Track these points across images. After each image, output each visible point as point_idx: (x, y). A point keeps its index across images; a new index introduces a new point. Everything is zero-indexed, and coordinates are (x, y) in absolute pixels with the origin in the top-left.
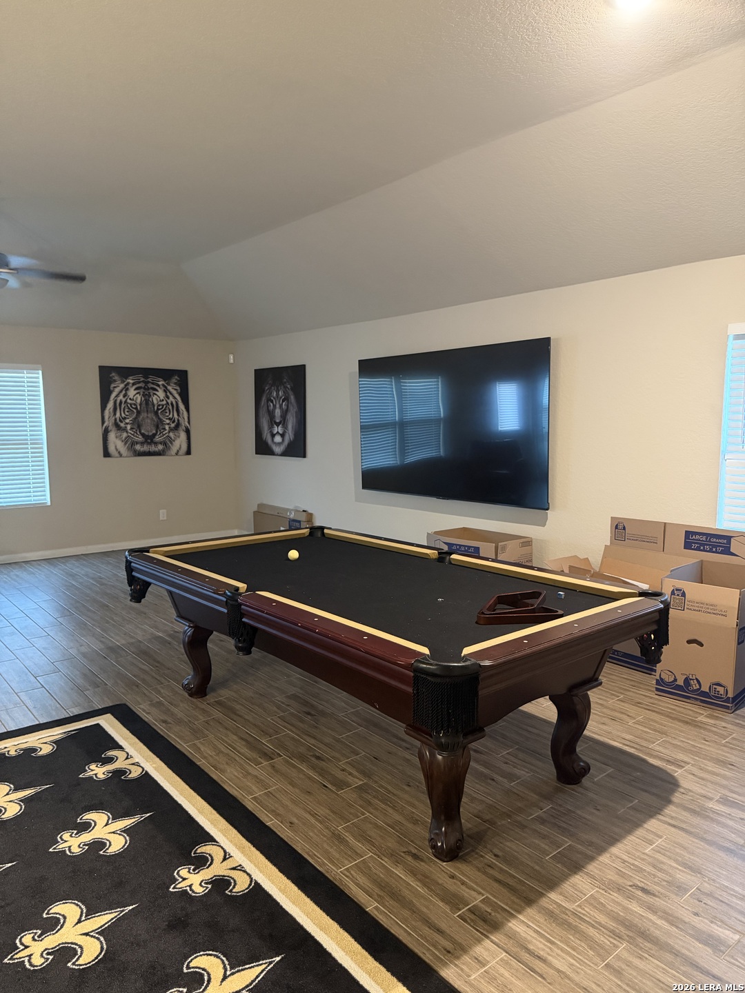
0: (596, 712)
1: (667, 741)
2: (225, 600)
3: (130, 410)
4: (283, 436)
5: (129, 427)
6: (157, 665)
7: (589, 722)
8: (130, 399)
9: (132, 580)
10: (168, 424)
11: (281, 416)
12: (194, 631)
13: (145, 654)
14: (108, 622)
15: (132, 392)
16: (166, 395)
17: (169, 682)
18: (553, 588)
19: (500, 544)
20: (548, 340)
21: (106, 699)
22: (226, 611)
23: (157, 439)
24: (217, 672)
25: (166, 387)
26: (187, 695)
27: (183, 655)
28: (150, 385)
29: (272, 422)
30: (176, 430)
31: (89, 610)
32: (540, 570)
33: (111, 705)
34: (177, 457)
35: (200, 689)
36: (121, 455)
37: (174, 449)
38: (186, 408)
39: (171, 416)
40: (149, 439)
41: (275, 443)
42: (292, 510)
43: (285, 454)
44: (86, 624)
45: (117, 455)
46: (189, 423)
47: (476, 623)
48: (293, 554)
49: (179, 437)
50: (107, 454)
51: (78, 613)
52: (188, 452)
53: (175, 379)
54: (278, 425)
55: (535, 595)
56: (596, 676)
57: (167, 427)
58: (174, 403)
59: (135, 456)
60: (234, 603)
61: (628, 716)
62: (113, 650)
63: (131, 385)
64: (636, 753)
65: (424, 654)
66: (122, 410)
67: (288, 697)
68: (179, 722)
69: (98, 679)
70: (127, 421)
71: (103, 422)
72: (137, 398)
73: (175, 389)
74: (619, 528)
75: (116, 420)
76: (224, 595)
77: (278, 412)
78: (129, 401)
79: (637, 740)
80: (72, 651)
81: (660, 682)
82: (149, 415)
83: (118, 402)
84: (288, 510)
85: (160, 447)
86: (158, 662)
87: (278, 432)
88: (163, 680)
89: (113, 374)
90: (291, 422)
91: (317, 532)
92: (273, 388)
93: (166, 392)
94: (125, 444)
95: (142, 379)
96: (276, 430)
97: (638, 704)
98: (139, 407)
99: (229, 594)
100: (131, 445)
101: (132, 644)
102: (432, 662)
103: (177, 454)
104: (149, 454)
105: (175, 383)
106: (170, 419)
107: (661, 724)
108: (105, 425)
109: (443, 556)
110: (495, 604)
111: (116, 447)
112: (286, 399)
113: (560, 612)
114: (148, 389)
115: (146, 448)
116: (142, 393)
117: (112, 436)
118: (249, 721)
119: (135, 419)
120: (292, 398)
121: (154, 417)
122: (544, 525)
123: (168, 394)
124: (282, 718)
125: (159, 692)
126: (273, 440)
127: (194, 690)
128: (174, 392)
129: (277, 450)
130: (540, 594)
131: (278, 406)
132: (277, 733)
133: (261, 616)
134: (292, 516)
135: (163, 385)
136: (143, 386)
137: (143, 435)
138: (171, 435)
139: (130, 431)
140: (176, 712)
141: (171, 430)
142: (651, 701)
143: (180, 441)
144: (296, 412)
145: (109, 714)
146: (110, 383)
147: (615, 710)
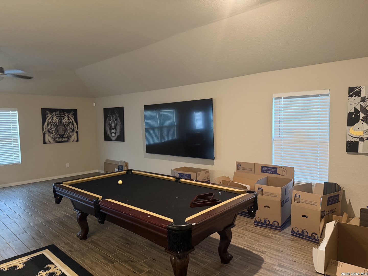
0: (234, 235)
1: (259, 244)
2: (93, 203)
3: (54, 125)
4: (115, 133)
5: (53, 132)
6: (67, 227)
7: (232, 239)
8: (54, 121)
9: (55, 195)
10: (69, 130)
11: (115, 126)
12: (81, 214)
13: (62, 223)
14: (46, 210)
15: (55, 118)
16: (68, 119)
17: (72, 234)
18: (217, 191)
19: (198, 173)
20: (212, 99)
21: (46, 243)
22: (94, 207)
23: (65, 136)
24: (91, 229)
25: (68, 116)
26: (79, 239)
27: (77, 222)
28: (62, 115)
29: (111, 128)
30: (73, 132)
31: (38, 206)
32: (212, 184)
33: (48, 245)
34: (73, 142)
35: (84, 236)
36: (50, 143)
37: (72, 139)
38: (76, 124)
39: (70, 127)
40: (62, 136)
41: (112, 136)
42: (120, 162)
43: (116, 140)
44: (37, 212)
45: (49, 143)
46: (78, 129)
47: (190, 207)
48: (120, 182)
49: (74, 135)
50: (45, 142)
51: (34, 207)
52: (77, 141)
53: (72, 113)
54: (113, 129)
55: (211, 195)
56: (233, 223)
57: (69, 131)
58: (72, 122)
59: (56, 143)
60: (97, 204)
61: (245, 235)
62: (49, 222)
63: (54, 115)
64: (248, 250)
65: (171, 222)
66: (51, 125)
67: (119, 237)
68: (76, 250)
69: (42, 235)
70: (53, 129)
71: (43, 130)
72: (57, 120)
73: (72, 117)
74: (239, 166)
75: (48, 129)
76: (93, 201)
77: (113, 125)
78: (53, 122)
79: (249, 244)
80: (32, 224)
81: (256, 222)
82: (62, 127)
83: (49, 122)
84: (118, 162)
85: (66, 139)
86: (67, 226)
87: (113, 132)
88: (69, 234)
89: (47, 111)
90: (118, 128)
91: (129, 172)
92: (111, 115)
93: (68, 118)
94: (52, 138)
95: (59, 113)
96: (112, 131)
97: (248, 230)
98: (57, 124)
99: (95, 201)
100: (54, 139)
101: (56, 219)
102: (174, 225)
103: (73, 141)
104: (62, 142)
105: (72, 114)
106: (70, 128)
107: (257, 238)
108: (44, 131)
109: (177, 180)
110: (197, 199)
111: (48, 139)
112: (116, 120)
113: (220, 201)
114: (61, 117)
115: (60, 140)
116: (59, 118)
117: (47, 136)
118: (104, 248)
119: (56, 128)
120: (119, 119)
121: (64, 128)
122: (213, 165)
123: (69, 118)
124: (117, 246)
125: (67, 239)
126: (111, 135)
127: (82, 237)
128: (72, 118)
129: (113, 139)
130: (212, 194)
131: (113, 122)
132: (115, 252)
133: (108, 209)
134: (119, 164)
135: (67, 115)
136: (59, 116)
137: (59, 134)
138: (71, 134)
139: (54, 133)
140: (75, 247)
141: (70, 132)
142: (253, 229)
143: (74, 136)
144: (120, 124)
145: (47, 249)
146: (46, 115)
147: (240, 233)
